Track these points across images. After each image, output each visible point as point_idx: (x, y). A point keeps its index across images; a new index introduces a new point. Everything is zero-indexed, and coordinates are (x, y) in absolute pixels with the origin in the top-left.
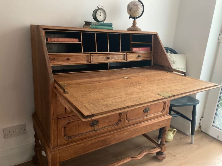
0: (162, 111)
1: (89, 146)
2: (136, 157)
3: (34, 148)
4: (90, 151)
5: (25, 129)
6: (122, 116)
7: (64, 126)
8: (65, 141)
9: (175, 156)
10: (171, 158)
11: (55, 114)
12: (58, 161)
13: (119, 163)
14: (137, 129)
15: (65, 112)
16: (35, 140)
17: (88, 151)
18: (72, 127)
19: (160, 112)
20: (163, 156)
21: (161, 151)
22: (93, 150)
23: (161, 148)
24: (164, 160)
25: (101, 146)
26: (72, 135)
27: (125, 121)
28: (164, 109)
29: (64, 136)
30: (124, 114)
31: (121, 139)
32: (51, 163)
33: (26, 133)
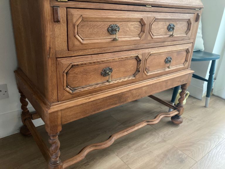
0: (183, 64)
1: (100, 102)
2: (153, 120)
3: (20, 116)
4: (102, 110)
5: (6, 92)
6: (141, 65)
7: (66, 71)
8: (68, 94)
9: (191, 120)
10: (188, 122)
11: (51, 49)
12: (59, 122)
13: (133, 128)
14: (157, 84)
15: (66, 48)
16: (22, 105)
17: (99, 109)
18: (77, 74)
19: (182, 64)
20: (180, 120)
21: (178, 114)
22: (106, 109)
23: (179, 111)
24: (181, 125)
25: (116, 104)
26: (77, 85)
27: (144, 72)
28: (186, 61)
29: (67, 86)
30: (144, 62)
31: (139, 96)
32: (49, 125)
33: (8, 97)
